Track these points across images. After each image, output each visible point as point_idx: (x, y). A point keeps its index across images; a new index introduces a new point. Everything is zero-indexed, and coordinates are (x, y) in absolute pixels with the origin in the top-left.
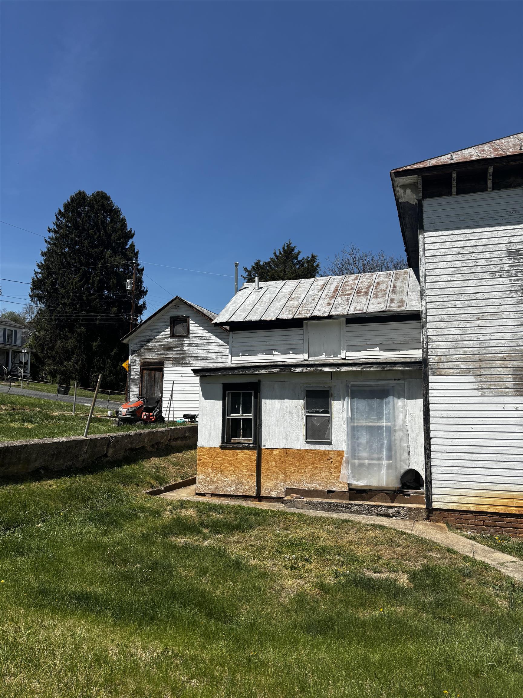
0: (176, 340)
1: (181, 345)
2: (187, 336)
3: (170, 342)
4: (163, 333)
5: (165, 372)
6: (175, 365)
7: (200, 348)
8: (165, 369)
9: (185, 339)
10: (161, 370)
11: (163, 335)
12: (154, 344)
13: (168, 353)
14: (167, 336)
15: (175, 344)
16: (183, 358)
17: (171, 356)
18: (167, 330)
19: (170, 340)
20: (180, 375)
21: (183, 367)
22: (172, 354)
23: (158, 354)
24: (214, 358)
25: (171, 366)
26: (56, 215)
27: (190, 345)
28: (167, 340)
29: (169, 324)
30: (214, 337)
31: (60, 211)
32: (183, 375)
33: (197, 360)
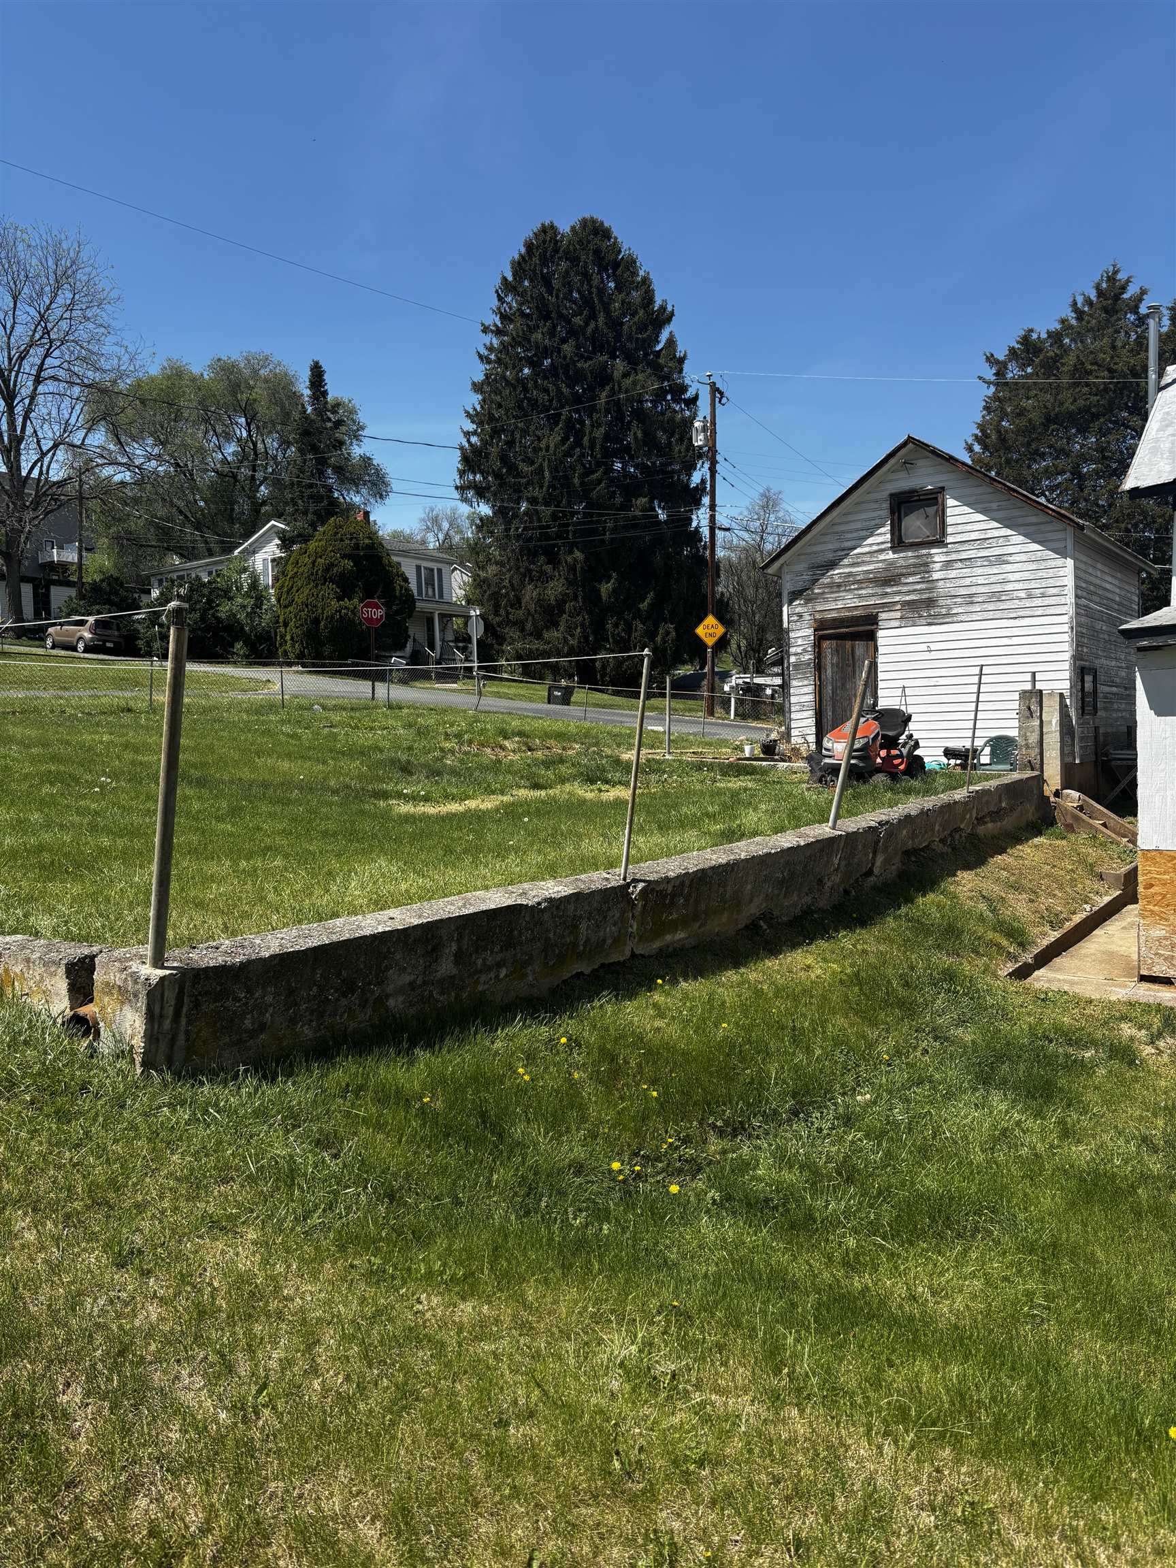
0: (910, 554)
1: (924, 567)
2: (940, 543)
3: (892, 563)
4: (870, 541)
5: (880, 642)
6: (906, 621)
7: (979, 571)
8: (880, 633)
9: (933, 551)
10: (871, 637)
11: (871, 545)
12: (847, 570)
13: (889, 590)
14: (883, 546)
15: (907, 567)
16: (930, 603)
17: (897, 599)
18: (882, 530)
19: (890, 555)
20: (924, 647)
21: (930, 624)
22: (899, 593)
23: (860, 597)
24: (1022, 594)
25: (897, 623)
26: (497, 292)
27: (948, 565)
28: (882, 557)
29: (885, 513)
30: (1021, 538)
31: (505, 279)
32: (933, 646)
33: (972, 603)
